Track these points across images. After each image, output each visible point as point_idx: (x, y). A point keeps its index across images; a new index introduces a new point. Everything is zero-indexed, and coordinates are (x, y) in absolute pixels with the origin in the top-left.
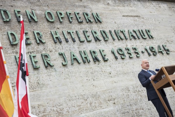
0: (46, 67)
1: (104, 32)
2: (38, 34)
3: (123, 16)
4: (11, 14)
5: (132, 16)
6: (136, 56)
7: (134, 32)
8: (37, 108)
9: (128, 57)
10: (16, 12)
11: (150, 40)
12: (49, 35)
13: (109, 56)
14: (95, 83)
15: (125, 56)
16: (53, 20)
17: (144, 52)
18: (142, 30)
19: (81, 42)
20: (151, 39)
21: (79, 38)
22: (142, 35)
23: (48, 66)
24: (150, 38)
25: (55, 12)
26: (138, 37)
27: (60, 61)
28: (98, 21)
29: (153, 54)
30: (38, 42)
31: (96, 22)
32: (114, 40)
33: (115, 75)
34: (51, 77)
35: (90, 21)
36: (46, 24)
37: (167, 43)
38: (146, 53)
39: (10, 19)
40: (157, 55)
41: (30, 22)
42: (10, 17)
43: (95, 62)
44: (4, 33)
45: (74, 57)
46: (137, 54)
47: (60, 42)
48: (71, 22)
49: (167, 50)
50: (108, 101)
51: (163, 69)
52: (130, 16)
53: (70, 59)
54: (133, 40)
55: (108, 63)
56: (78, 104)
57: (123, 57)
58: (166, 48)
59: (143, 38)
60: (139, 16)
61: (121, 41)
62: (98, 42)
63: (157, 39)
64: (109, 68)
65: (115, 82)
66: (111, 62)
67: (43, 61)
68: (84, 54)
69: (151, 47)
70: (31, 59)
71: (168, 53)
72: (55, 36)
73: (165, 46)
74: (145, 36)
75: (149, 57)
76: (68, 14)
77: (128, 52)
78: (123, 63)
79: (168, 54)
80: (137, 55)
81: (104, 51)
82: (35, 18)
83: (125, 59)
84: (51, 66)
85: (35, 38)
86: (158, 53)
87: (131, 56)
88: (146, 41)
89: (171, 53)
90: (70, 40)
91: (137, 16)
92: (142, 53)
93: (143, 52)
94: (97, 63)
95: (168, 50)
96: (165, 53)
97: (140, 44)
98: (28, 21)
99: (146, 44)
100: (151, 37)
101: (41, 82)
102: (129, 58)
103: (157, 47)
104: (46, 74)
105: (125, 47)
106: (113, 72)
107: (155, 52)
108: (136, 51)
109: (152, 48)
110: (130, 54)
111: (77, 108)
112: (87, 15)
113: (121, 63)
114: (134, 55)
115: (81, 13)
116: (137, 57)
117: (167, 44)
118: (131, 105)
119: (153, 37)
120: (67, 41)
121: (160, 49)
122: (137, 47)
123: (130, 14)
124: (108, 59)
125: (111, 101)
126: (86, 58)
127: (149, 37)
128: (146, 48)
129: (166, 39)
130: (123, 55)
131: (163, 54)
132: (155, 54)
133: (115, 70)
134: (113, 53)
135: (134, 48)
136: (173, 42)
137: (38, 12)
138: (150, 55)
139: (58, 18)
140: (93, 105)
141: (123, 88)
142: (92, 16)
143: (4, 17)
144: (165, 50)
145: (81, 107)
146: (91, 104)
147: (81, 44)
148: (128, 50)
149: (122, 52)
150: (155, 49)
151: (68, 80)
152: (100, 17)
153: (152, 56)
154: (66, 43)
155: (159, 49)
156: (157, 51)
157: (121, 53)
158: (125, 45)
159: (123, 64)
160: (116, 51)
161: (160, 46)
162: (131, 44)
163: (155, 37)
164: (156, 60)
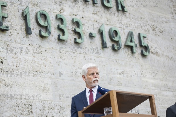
6: (73, 40)
9: (56, 37)
11: (117, 13)
13: (14, 23)
15: (50, 33)
17: (94, 35)
20: (120, 12)
24: (118, 10)
29: (113, 46)
33: (12, 67)
37: (151, 31)
38: (97, 40)
46: (76, 37)
49: (145, 46)
51: (111, 95)
55: (5, 37)
57: (43, 34)
58: (145, 43)
59: (103, 4)
63: (132, 16)
65: (6, 84)
66: (12, 37)
69: (113, 30)
73: (144, 37)
74: (108, 2)
75: (101, 51)
77: (58, 26)
78: (40, 46)
79: (143, 55)
80: (75, 39)
81: (5, 6)
83: (46, 40)
86: (123, 47)
87: (62, 37)
88: (108, 15)
89: (150, 56)
92: (88, 37)
93: (91, 36)
95: (146, 48)
97: (91, 15)
99: (106, 19)
100: (120, 8)
102: (57, 41)
103: (126, 34)
105: (58, 12)
106: (9, 61)
107: (117, 42)
108: (78, 30)
109: (116, 32)
110: (62, 31)
113: (35, 44)
114: (69, 36)
116: (76, 43)
117: (149, 33)
119: (125, 9)
121: (131, 41)
122: (82, 22)
124: (7, 27)
127: (117, 7)
128: (102, 29)
129: (151, 23)
130: (46, 28)
131: (133, 52)
132: (116, 48)
133: (16, 58)
134: (25, 17)
135: (75, 21)
136: (164, 33)
138: (106, 47)
141: (19, 101)
144: (141, 46)
148: (62, 20)
149: (46, 23)
150: (120, 38)
153: (109, 50)
155: (129, 39)
157: (42, 23)
158: (59, 8)
160: (34, 16)
161: (134, 33)
162: (72, 9)
163: (128, 12)
164: (115, 61)
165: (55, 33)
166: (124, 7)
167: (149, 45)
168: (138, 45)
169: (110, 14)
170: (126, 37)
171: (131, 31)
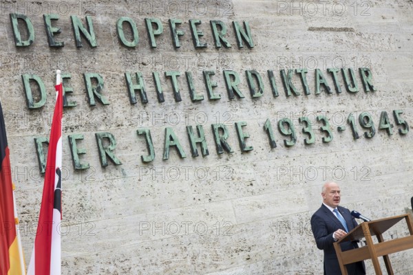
0: (104, 167)
1: (254, 75)
2: (95, 80)
3: (311, 29)
4: (36, 25)
5: (331, 29)
6: (321, 140)
7: (331, 74)
8: (71, 264)
9: (303, 142)
10: (48, 22)
11: (365, 96)
12: (119, 83)
13: (257, 141)
14: (211, 207)
15: (295, 141)
16: (133, 44)
17: (342, 129)
18: (349, 70)
19: (194, 101)
20: (368, 93)
21: (191, 92)
22: (348, 82)
23: (108, 163)
24: (366, 92)
25: (141, 18)
26: (336, 89)
27: (138, 150)
28: (245, 44)
29: (366, 134)
30: (93, 102)
31: (240, 48)
32: (275, 95)
33: (263, 187)
34: (112, 191)
35: (224, 44)
36: (116, 52)
37: (407, 103)
38: (348, 133)
39: (31, 42)
40: (374, 137)
41: (78, 47)
42: (32, 36)
43: (219, 154)
44: (16, 77)
45: (172, 143)
46: (324, 136)
47: (145, 103)
48: (176, 48)
49: (403, 124)
50: (234, 254)
52: (327, 29)
53: (161, 145)
54: (323, 95)
55: (250, 158)
56: (166, 258)
57: (288, 143)
58: (401, 119)
59: (348, 91)
60: (351, 30)
61: (292, 100)
62: (236, 103)
63: (383, 93)
64: (250, 170)
65: (259, 206)
66: (257, 155)
67: (97, 149)
68: (196, 135)
69: (364, 116)
70: (71, 146)
71: (403, 131)
72: (133, 87)
73: (399, 114)
74: (354, 86)
75: (353, 143)
76: (174, 26)
77: (303, 130)
78: (287, 156)
79: (401, 134)
80: (323, 139)
81: (245, 126)
82: (92, 38)
83: (293, 148)
84: (115, 164)
85: (86, 92)
86: (377, 131)
87: (308, 142)
88: (356, 100)
89: (410, 132)
90: (168, 96)
91: (345, 30)
92: (337, 132)
93: (340, 130)
94: (225, 156)
95: (405, 125)
96: (397, 131)
97: (337, 107)
98: (74, 45)
99: (354, 106)
100: (368, 89)
101: (87, 204)
102: (304, 146)
103: (379, 116)
104: (101, 185)
106: (258, 181)
107: (370, 129)
108: (324, 128)
109: (367, 118)
110: (308, 134)
111: (162, 269)
112: (220, 27)
113: (282, 157)
114: (317, 137)
115: (205, 21)
117: (406, 107)
118: (286, 264)
119: (374, 89)
120: (160, 99)
123: (328, 25)
124: (251, 147)
125: (241, 253)
126: (200, 144)
127: (365, 89)
128: (350, 119)
129: (406, 94)
130: (291, 136)
131: (389, 134)
132: (370, 136)
133: (265, 176)
134: (267, 131)
135: (320, 119)
137: (101, 19)
138: (358, 138)
139: (146, 36)
140: (199, 260)
141: (275, 220)
142: (231, 30)
143: (18, 36)
144: (398, 124)
145: (172, 265)
146: (194, 258)
147: (194, 106)
148: (306, 123)
149: (290, 131)
150: (372, 122)
151: (150, 199)
152: (252, 32)
153: (362, 140)
154: (157, 103)
155: (383, 121)
156: (376, 127)
157: (286, 132)
158: (301, 109)
159: (287, 161)
160: (276, 126)
161: (388, 112)
162: (315, 106)
163: (378, 89)
164: (370, 149)
165: (300, 138)
166: (373, 86)
167: (406, 120)
168: (394, 125)
169: (358, 98)
170: (379, 119)
171: (384, 111)
